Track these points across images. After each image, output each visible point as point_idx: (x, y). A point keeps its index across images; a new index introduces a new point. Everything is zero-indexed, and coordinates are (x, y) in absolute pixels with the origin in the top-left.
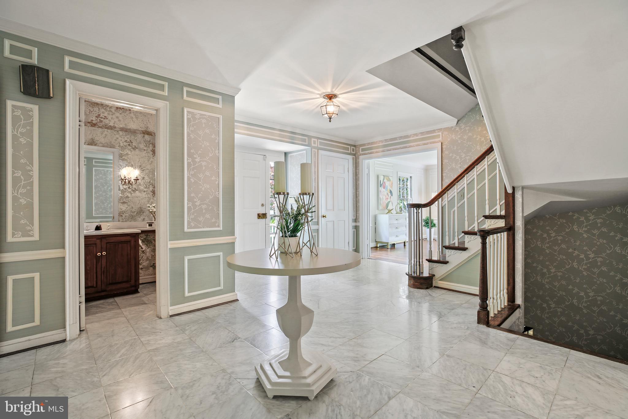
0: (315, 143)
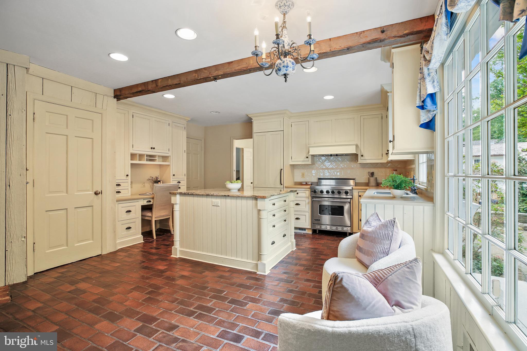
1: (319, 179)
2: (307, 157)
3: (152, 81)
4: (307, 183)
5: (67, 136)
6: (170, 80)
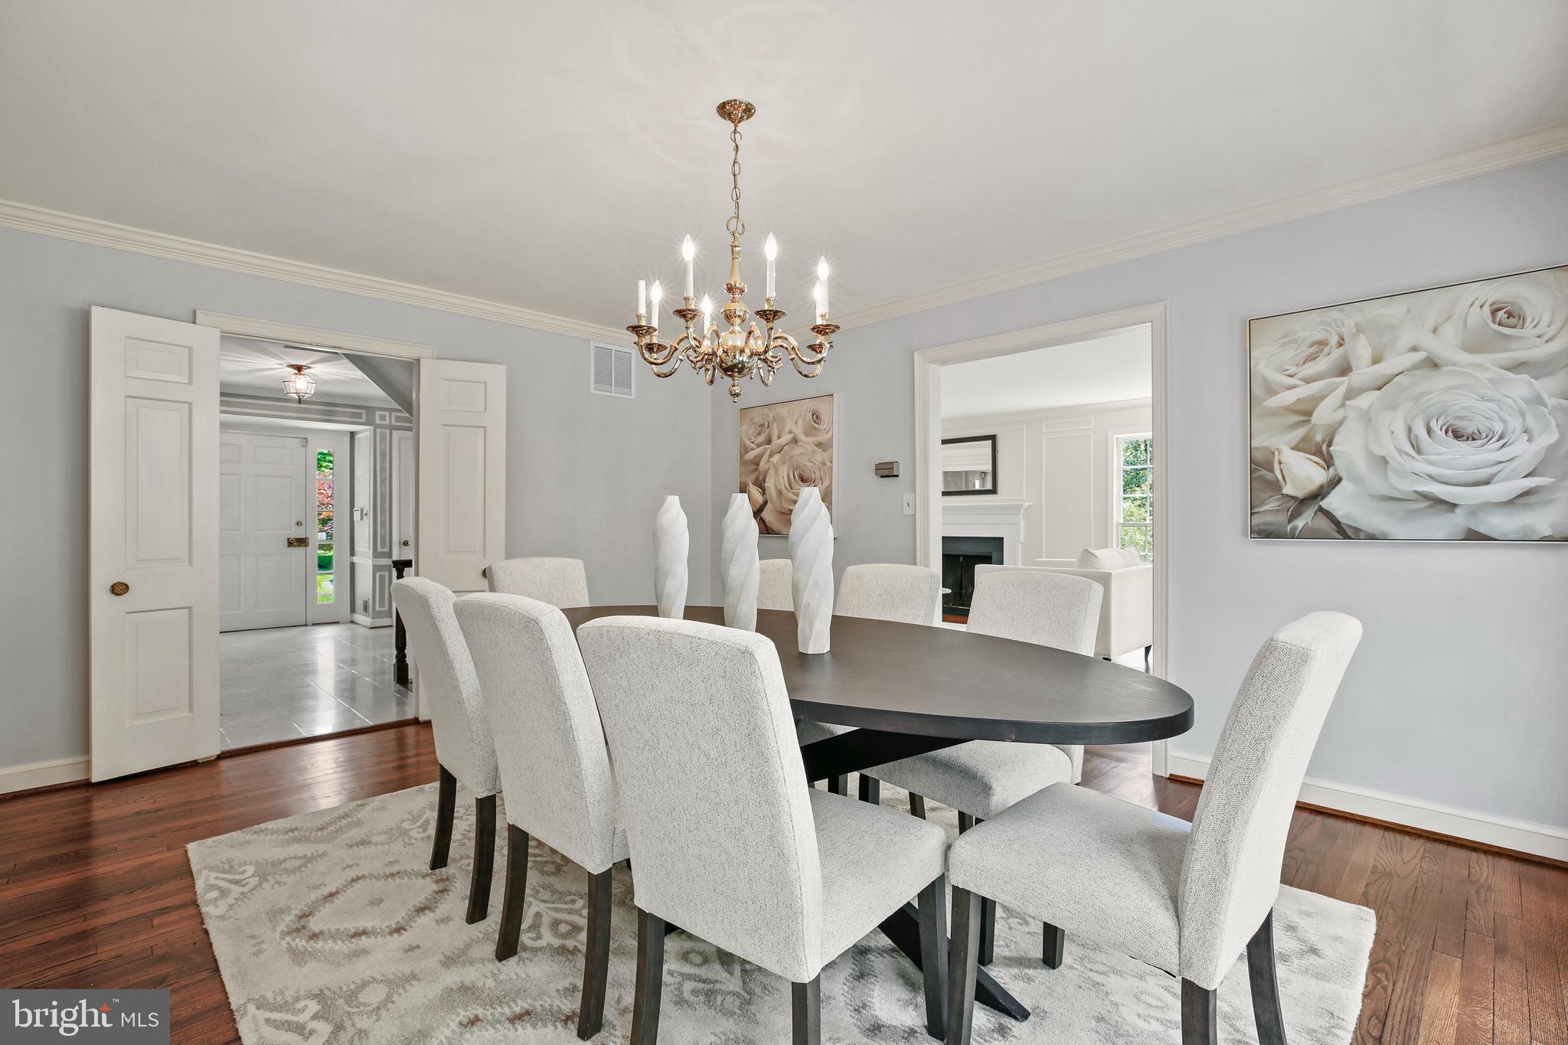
0: (383, 418)
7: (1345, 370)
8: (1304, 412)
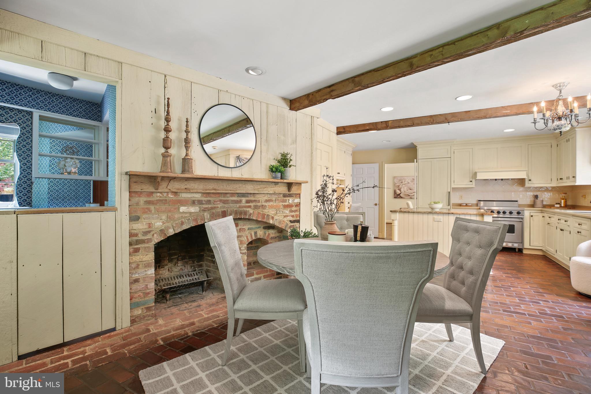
1: (479, 201)
2: (471, 181)
3: (382, 122)
4: (468, 204)
5: (321, 166)
6: (402, 122)
7: (402, 183)
8: (399, 186)
